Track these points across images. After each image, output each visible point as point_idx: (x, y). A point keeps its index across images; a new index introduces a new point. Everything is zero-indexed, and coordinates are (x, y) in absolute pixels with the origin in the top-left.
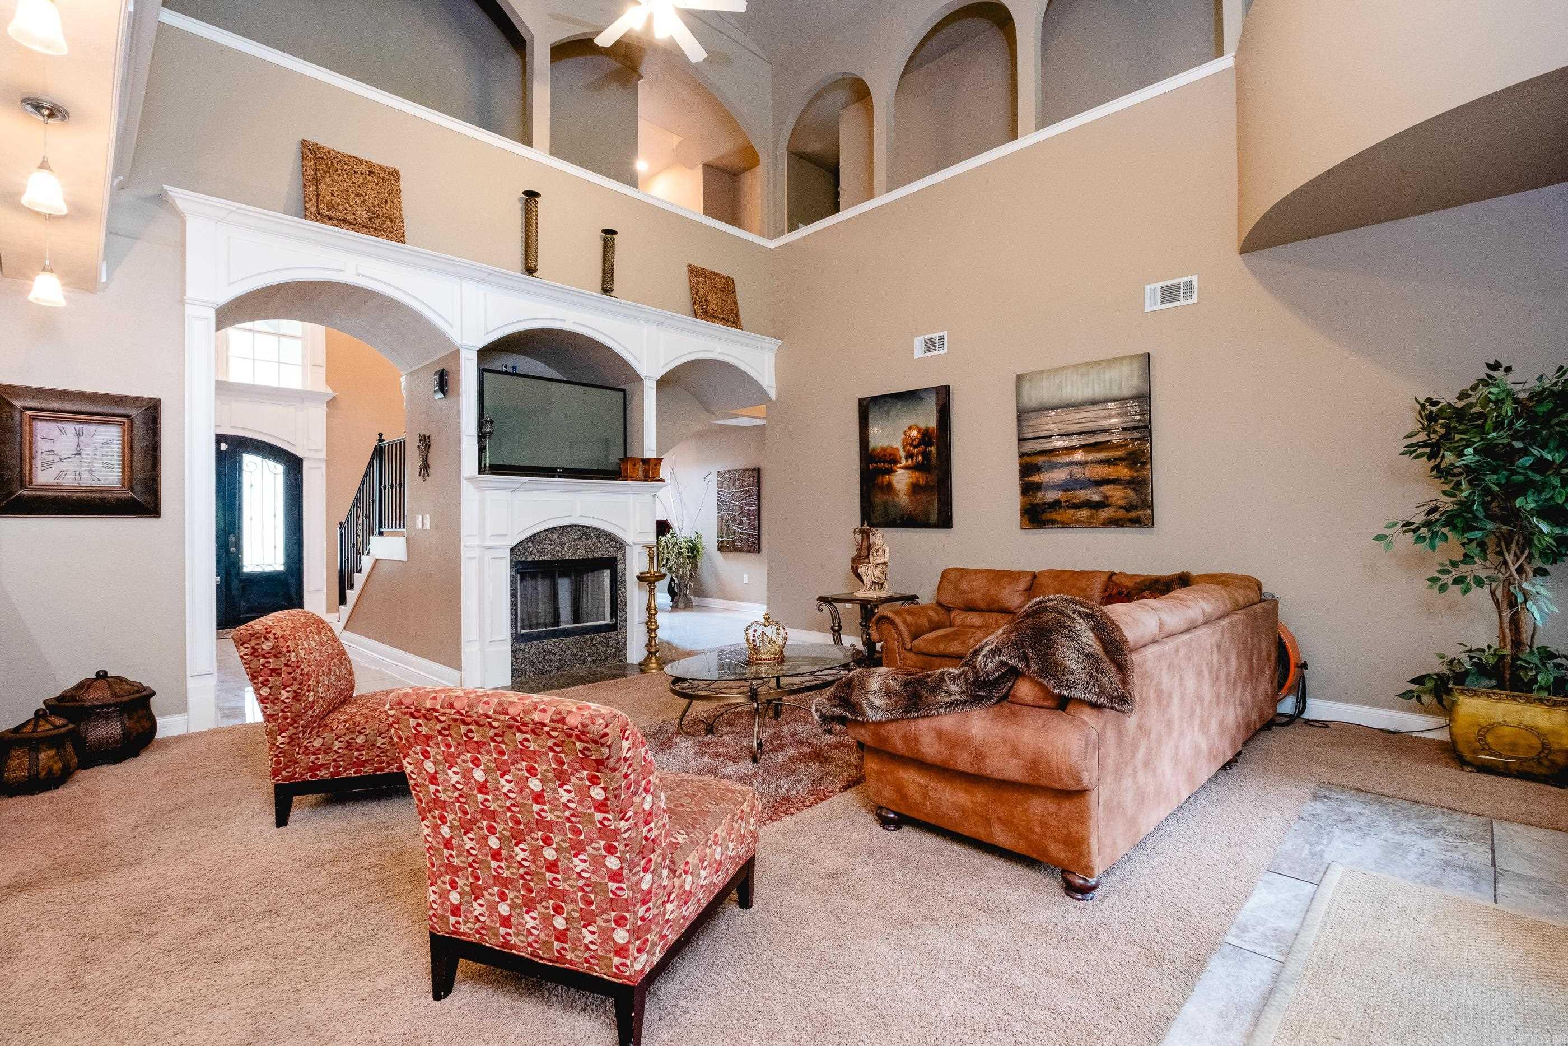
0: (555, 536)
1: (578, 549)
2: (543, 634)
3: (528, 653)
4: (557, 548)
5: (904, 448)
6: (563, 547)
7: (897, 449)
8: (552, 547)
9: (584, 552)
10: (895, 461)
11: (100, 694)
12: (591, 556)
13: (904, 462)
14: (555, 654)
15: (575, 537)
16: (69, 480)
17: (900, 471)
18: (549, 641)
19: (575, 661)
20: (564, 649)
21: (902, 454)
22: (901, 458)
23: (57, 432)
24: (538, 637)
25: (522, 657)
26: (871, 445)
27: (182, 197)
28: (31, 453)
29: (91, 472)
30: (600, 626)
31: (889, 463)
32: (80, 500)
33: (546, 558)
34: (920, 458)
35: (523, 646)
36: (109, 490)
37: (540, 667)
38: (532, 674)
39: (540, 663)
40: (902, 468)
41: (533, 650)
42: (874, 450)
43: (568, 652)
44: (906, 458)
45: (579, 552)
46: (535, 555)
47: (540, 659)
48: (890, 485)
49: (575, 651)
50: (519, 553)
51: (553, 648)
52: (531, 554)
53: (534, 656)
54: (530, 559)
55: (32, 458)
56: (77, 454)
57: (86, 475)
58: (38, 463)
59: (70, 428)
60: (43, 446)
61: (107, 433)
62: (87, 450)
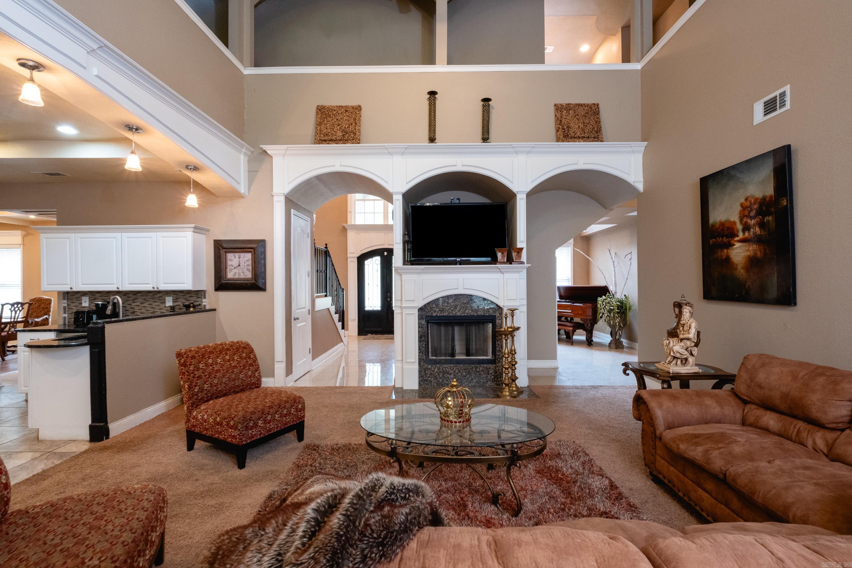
0: (451, 301)
1: (466, 309)
2: (443, 361)
3: (433, 371)
4: (452, 309)
5: (741, 220)
6: (456, 308)
7: (734, 223)
8: (449, 308)
9: (470, 312)
10: (732, 234)
12: (475, 314)
13: (741, 235)
14: (450, 374)
15: (465, 302)
16: (237, 276)
17: (737, 245)
18: (447, 366)
19: (464, 380)
20: (457, 372)
21: (739, 227)
22: (738, 231)
23: (233, 257)
24: (440, 362)
25: (429, 373)
26: (711, 221)
27: (270, 149)
28: (226, 266)
29: (243, 272)
30: (482, 360)
31: (727, 237)
32: (239, 284)
33: (445, 314)
34: (757, 229)
35: (430, 367)
36: (247, 280)
37: (441, 381)
38: (435, 384)
39: (440, 378)
40: (740, 241)
41: (436, 370)
42: (713, 226)
43: (459, 374)
44: (744, 231)
45: (467, 311)
46: (438, 312)
47: (441, 376)
48: (728, 259)
49: (464, 374)
50: (427, 311)
51: (450, 370)
52: (435, 311)
53: (437, 374)
54: (434, 315)
55: (226, 268)
56: (239, 265)
57: (242, 274)
58: (228, 270)
59: (237, 255)
60: (229, 263)
61: (249, 256)
62: (242, 264)
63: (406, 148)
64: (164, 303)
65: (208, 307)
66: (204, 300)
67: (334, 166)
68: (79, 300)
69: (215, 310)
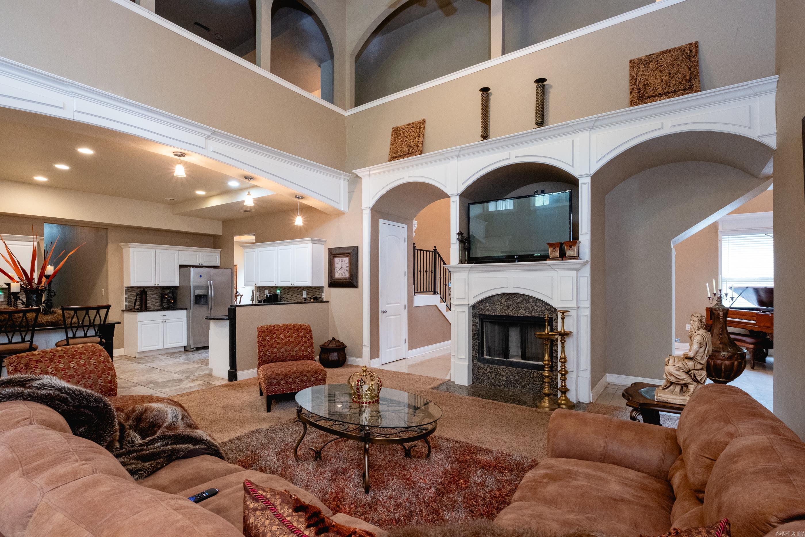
0: (504, 300)
1: (520, 309)
2: (496, 362)
3: (486, 370)
4: (505, 308)
6: (509, 308)
8: (501, 307)
9: (524, 312)
11: (333, 345)
12: (529, 315)
14: (503, 376)
15: (518, 301)
16: (341, 276)
18: (499, 367)
19: (517, 385)
20: (509, 374)
23: (338, 261)
24: (493, 362)
25: (482, 372)
27: (359, 172)
28: (335, 268)
30: (537, 365)
32: (342, 282)
33: (497, 314)
35: (482, 365)
36: (347, 279)
37: (493, 381)
38: (488, 384)
39: (493, 378)
41: (488, 370)
43: (512, 377)
45: (520, 311)
46: (491, 311)
47: (493, 376)
49: (517, 378)
50: (480, 309)
51: (502, 372)
52: (488, 310)
53: (489, 373)
54: (487, 313)
55: (334, 270)
56: (342, 267)
57: (343, 274)
58: (336, 271)
59: (341, 259)
60: (336, 266)
61: (347, 260)
62: (344, 266)
63: (460, 151)
64: (302, 295)
65: (325, 300)
66: (323, 294)
67: (404, 178)
68: (264, 291)
69: (328, 302)
